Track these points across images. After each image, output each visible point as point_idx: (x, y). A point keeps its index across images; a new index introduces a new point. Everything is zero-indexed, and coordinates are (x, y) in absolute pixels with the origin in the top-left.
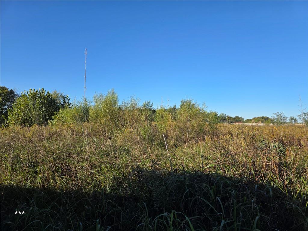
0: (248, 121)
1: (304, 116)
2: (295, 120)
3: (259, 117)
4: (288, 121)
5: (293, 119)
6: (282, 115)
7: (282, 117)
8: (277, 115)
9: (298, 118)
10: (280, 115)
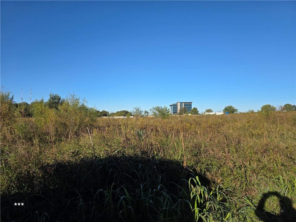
0: (113, 114)
1: (153, 110)
2: (148, 113)
3: (121, 111)
4: (143, 113)
5: (147, 112)
6: (139, 109)
7: (140, 111)
8: (136, 109)
9: (149, 112)
10: (138, 109)
